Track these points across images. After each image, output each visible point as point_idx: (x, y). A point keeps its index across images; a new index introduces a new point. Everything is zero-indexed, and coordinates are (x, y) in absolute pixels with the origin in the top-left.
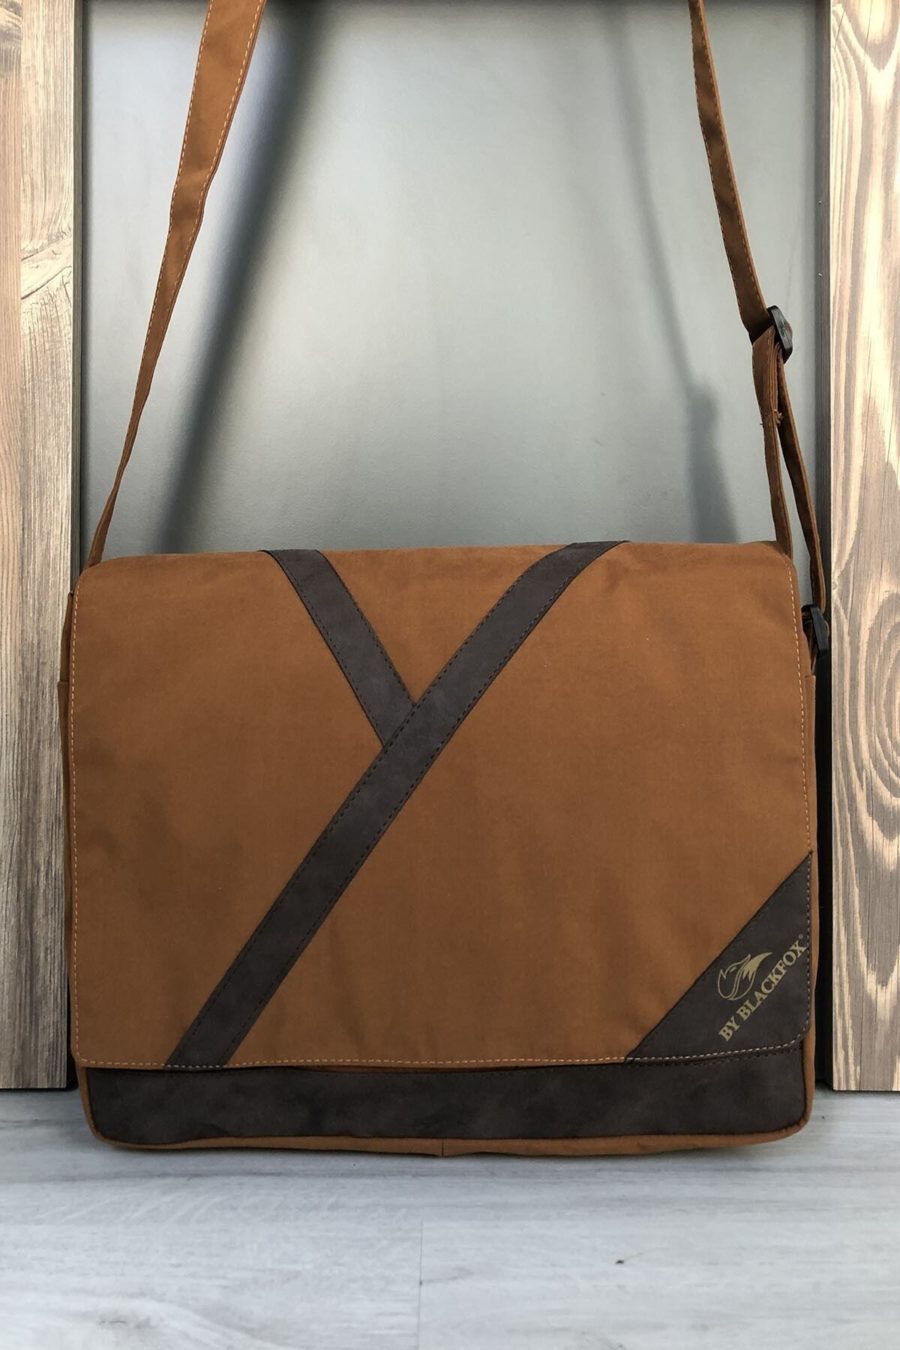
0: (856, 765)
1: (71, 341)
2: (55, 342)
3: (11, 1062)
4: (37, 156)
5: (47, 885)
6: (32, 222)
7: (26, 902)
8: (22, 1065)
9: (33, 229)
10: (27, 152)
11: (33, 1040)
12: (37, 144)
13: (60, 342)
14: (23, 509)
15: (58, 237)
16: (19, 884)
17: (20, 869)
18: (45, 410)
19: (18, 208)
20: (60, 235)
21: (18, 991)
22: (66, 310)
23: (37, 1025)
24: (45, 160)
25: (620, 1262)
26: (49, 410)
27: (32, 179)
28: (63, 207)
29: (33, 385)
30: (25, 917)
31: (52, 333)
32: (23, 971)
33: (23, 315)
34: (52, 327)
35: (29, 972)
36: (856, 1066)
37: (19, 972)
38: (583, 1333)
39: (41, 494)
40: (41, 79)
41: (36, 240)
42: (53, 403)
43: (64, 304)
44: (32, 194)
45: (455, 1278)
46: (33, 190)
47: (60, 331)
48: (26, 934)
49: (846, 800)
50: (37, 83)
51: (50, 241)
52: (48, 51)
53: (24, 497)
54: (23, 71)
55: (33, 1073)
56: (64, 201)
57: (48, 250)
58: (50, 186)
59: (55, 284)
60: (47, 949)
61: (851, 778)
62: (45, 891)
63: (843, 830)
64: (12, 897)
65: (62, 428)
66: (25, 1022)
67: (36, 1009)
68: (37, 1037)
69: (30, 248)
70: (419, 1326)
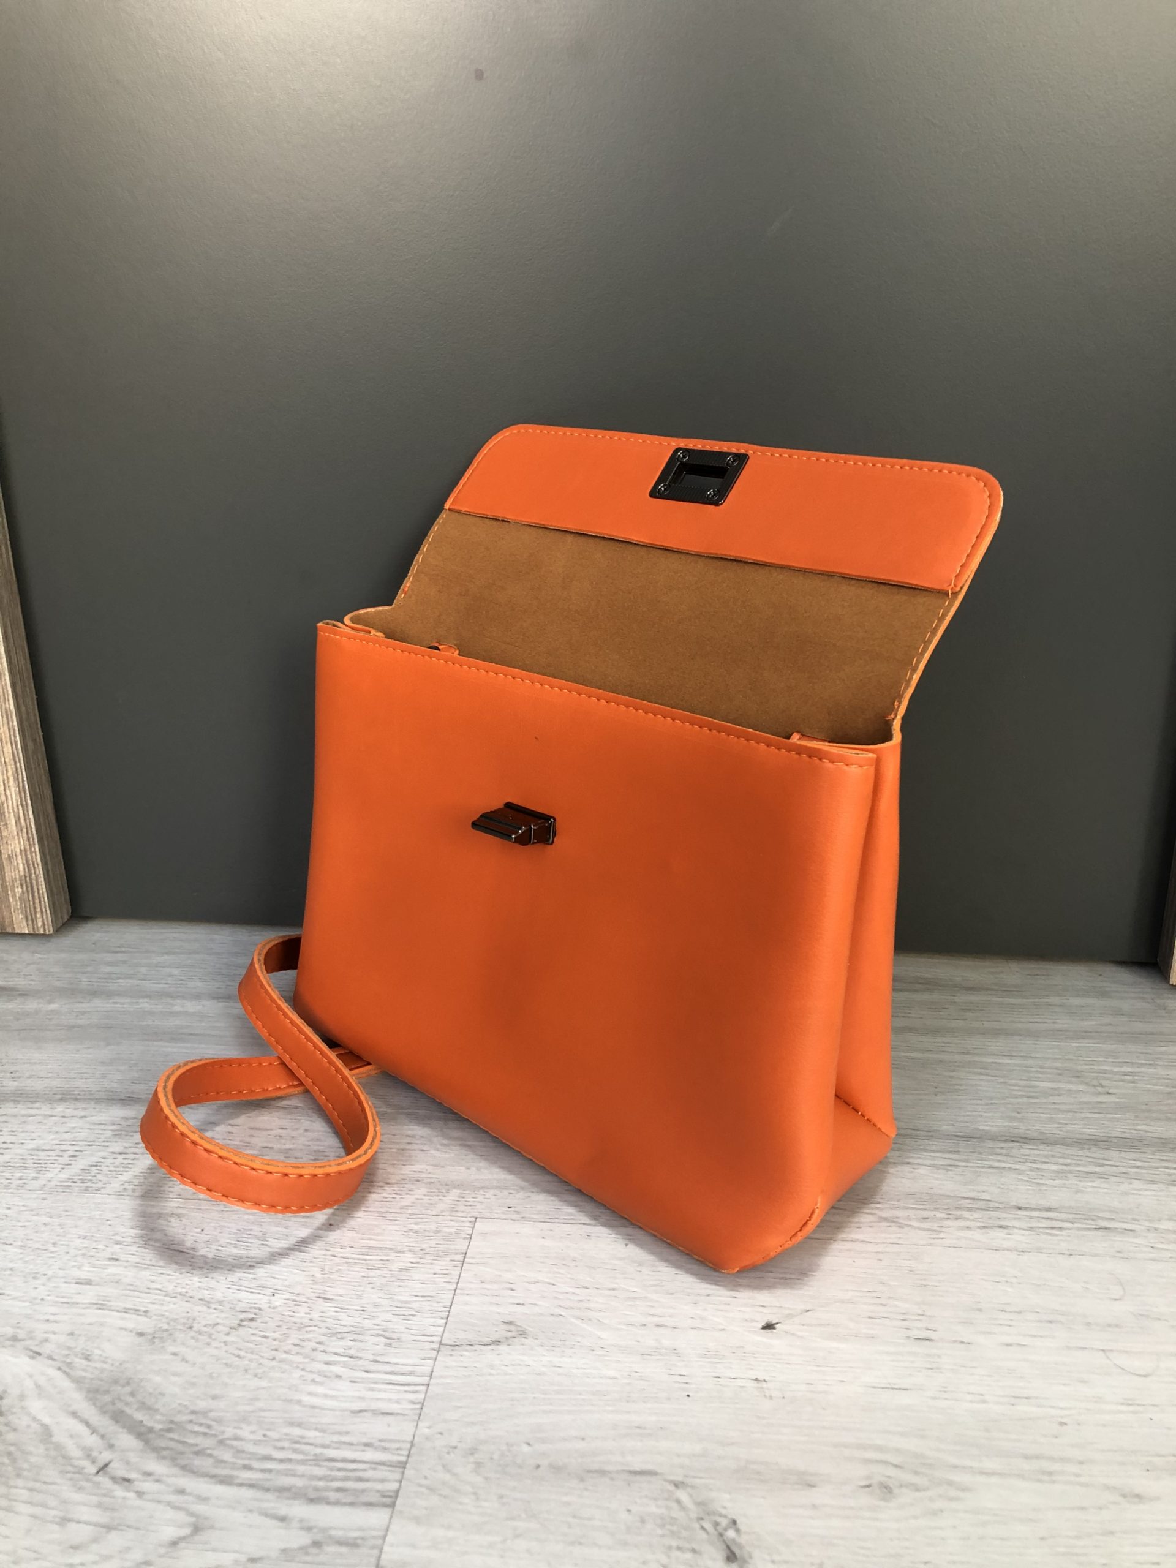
25: (769, 1327)
38: (677, 1485)
45: (497, 1342)
70: (412, 1443)
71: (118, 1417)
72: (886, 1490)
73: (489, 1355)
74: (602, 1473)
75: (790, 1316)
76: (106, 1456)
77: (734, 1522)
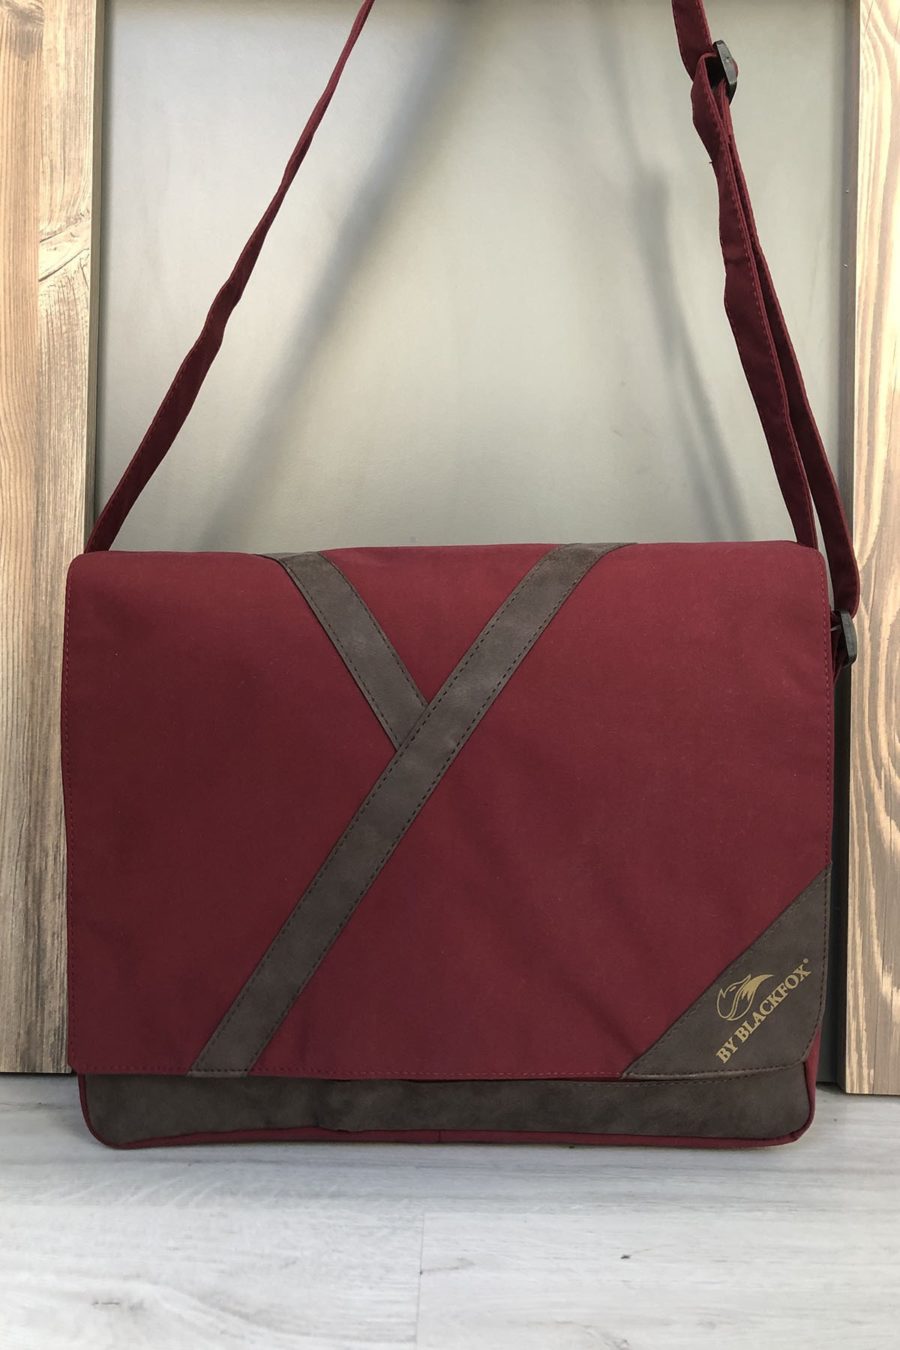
0: (875, 764)
1: (88, 324)
2: (72, 324)
3: (16, 1046)
4: (57, 137)
5: (55, 870)
6: (51, 205)
7: (34, 885)
8: (28, 1049)
9: (52, 211)
10: (46, 133)
11: (39, 1024)
12: (57, 125)
13: (77, 325)
14: (38, 492)
15: (76, 219)
16: (27, 868)
17: (29, 852)
18: (61, 393)
19: (37, 190)
20: (78, 218)
21: (25, 976)
22: (83, 293)
23: (43, 1009)
24: (64, 143)
25: (625, 1257)
26: (65, 393)
27: (51, 161)
28: (82, 189)
29: (50, 369)
30: (33, 901)
31: (69, 316)
32: (30, 954)
33: (40, 298)
34: (69, 310)
35: (35, 956)
36: (869, 1068)
37: (26, 956)
38: (587, 1327)
39: (56, 476)
40: (62, 60)
41: (54, 223)
42: (69, 388)
43: (81, 288)
44: (52, 176)
45: (457, 1268)
46: (52, 171)
47: (77, 314)
48: (33, 917)
49: (864, 799)
50: (58, 65)
51: (69, 223)
52: (69, 32)
53: (38, 479)
54: (45, 53)
55: (38, 1058)
56: (83, 183)
57: (66, 232)
58: (70, 168)
59: (73, 266)
60: (54, 934)
61: (870, 778)
62: (52, 876)
63: (861, 828)
64: (21, 881)
65: (78, 411)
66: (31, 1005)
67: (44, 993)
68: (43, 1022)
69: (48, 230)
70: (418, 1315)
71: (224, 1309)
72: (712, 1325)
73: (454, 1274)
74: (541, 1323)
75: (637, 1252)
76: (222, 1326)
77: (626, 1341)
